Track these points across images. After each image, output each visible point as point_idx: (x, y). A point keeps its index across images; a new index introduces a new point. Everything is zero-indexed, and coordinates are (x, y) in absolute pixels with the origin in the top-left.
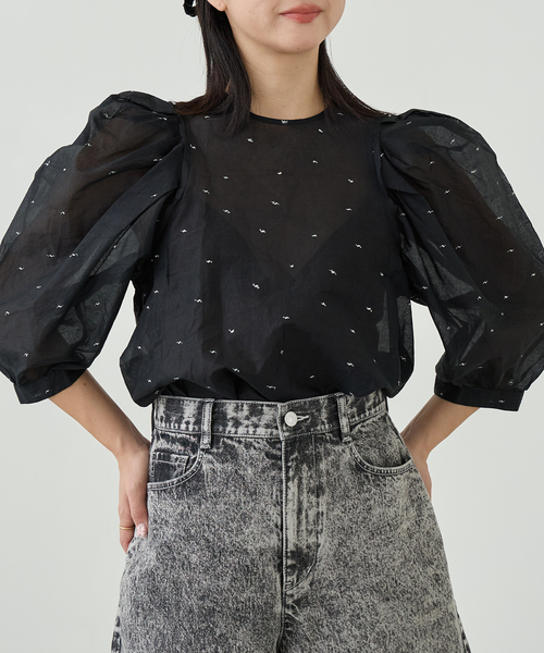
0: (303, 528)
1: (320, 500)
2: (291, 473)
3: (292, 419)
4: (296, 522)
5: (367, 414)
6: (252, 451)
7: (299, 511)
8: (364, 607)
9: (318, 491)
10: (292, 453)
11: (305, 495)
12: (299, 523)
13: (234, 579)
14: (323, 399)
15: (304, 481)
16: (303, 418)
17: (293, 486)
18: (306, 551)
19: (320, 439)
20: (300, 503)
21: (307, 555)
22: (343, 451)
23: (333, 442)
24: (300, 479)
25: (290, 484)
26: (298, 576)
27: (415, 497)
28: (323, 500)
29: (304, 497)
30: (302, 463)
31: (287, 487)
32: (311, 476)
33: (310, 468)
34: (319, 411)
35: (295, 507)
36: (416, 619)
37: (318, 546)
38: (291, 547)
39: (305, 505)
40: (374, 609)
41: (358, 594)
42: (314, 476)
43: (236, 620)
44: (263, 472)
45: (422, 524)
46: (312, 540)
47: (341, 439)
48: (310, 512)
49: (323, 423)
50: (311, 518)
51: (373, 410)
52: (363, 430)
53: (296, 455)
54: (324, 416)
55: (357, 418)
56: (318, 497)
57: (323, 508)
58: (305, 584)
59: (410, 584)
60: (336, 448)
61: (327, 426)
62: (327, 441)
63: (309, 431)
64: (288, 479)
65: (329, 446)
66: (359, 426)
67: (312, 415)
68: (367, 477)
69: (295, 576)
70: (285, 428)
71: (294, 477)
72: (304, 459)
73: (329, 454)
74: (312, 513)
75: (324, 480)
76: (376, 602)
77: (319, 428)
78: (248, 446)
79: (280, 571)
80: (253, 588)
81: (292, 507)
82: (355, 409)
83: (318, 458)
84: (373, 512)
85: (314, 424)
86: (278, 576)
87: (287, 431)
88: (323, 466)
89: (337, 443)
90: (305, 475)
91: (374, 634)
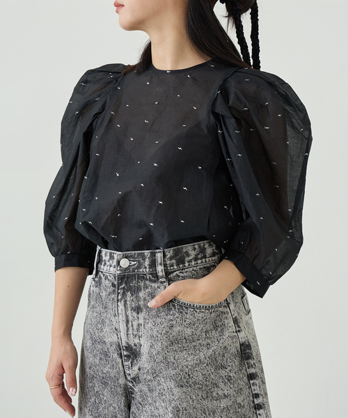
0: (130, 332)
1: (139, 315)
2: (120, 297)
3: (125, 263)
4: (126, 328)
5: (187, 264)
6: (107, 282)
7: (127, 322)
8: (166, 389)
9: (138, 310)
10: (121, 285)
11: (129, 311)
12: (128, 329)
13: (101, 359)
14: (147, 253)
15: (128, 302)
16: (133, 263)
17: (121, 305)
18: (134, 347)
19: (143, 277)
20: (127, 316)
21: (135, 350)
22: (158, 287)
23: (151, 280)
24: (125, 301)
25: (119, 303)
26: (131, 363)
27: (220, 324)
28: (141, 316)
29: (129, 312)
30: (127, 291)
31: (118, 305)
32: (133, 300)
33: (132, 295)
34: (144, 260)
35: (124, 319)
36: (205, 402)
37: (141, 346)
38: (124, 344)
39: (130, 318)
40: (171, 391)
41: (163, 380)
42: (135, 300)
43: (102, 383)
44: (109, 295)
45: (221, 342)
46: (136, 341)
47: (158, 280)
48: (134, 323)
49: (146, 268)
50: (135, 327)
51: (193, 263)
52: (181, 275)
53: (123, 285)
54: (147, 263)
55: (175, 267)
56: (138, 313)
57: (141, 321)
58: (136, 368)
59: (201, 379)
60: (153, 285)
61: (148, 270)
62: (147, 279)
63: (134, 271)
64: (118, 301)
65: (147, 282)
66: (178, 272)
67: (139, 262)
68: (174, 306)
69: (129, 362)
70: (119, 268)
71: (121, 299)
72: (130, 289)
73: (147, 288)
74: (135, 324)
75: (141, 303)
76: (173, 386)
77: (141, 270)
78: (106, 278)
79: (121, 357)
80: (109, 366)
81: (122, 318)
82: (174, 261)
83: (139, 289)
84: (174, 329)
85: (139, 267)
86: (120, 361)
87: (120, 270)
88: (141, 294)
89: (155, 282)
90: (128, 299)
91: (171, 408)
